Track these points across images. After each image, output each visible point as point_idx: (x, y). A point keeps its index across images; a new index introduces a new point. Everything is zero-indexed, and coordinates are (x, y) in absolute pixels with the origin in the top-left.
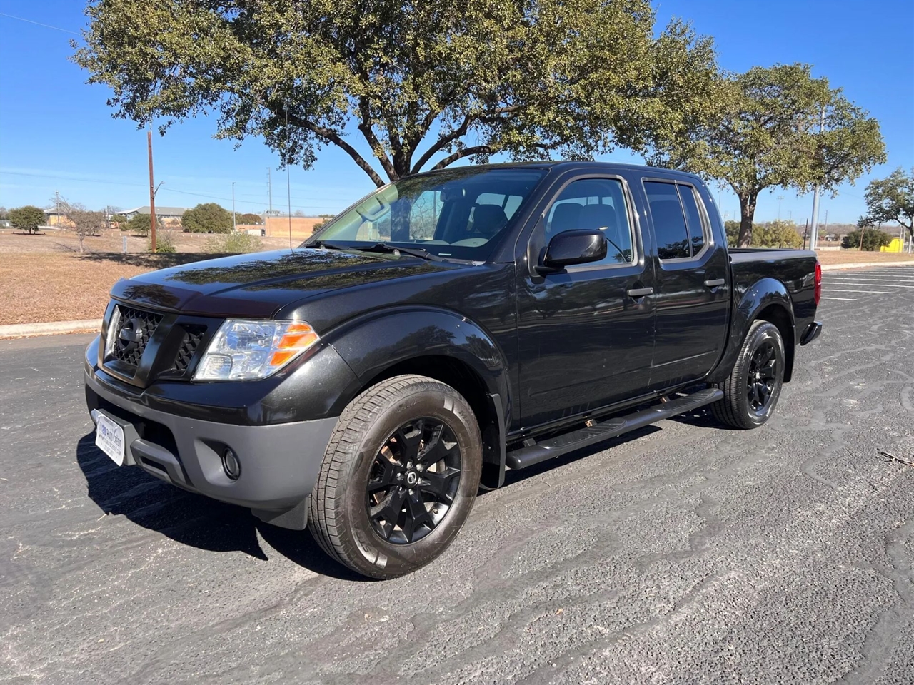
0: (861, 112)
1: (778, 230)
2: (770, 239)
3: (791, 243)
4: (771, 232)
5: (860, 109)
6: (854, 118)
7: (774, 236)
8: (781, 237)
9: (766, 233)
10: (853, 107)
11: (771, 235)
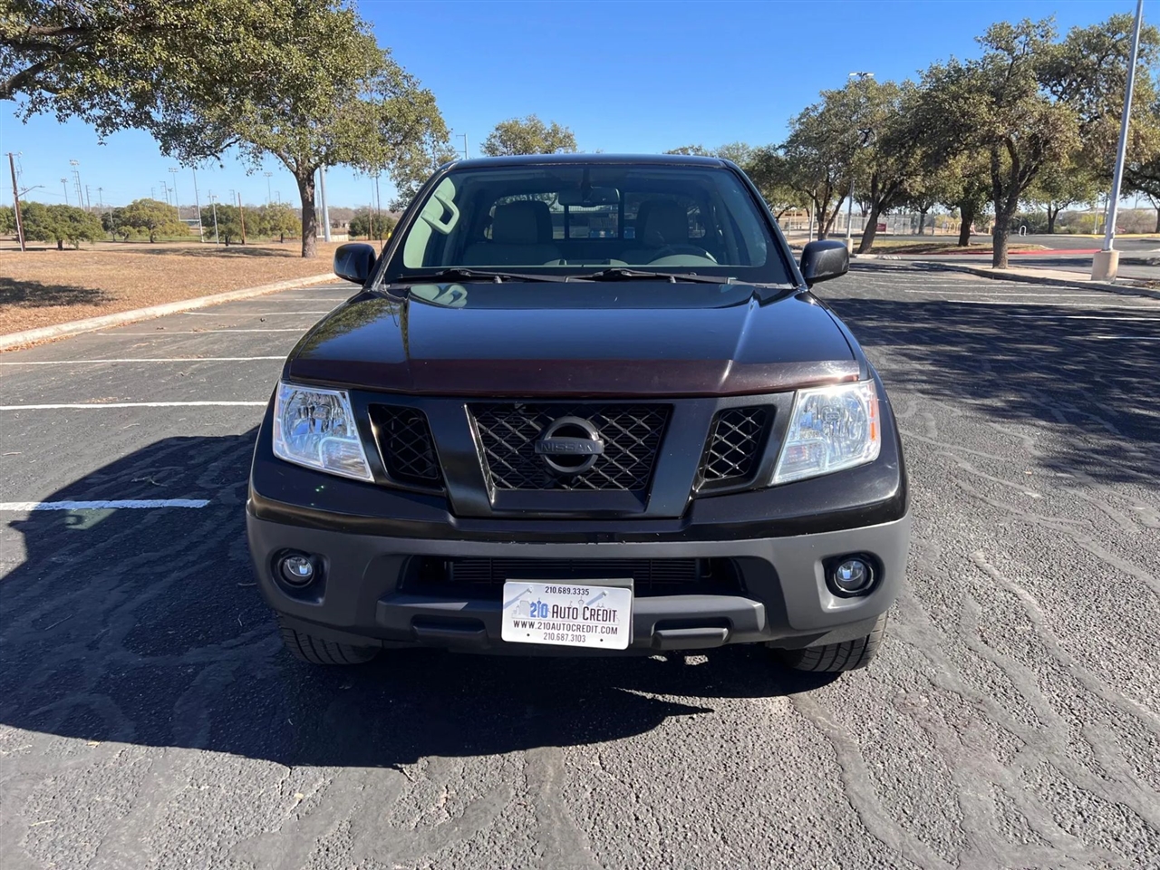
0: (413, 80)
1: (276, 215)
2: (269, 226)
3: (293, 231)
4: (268, 218)
5: (412, 76)
6: (406, 86)
7: (272, 223)
8: (281, 225)
9: (263, 219)
10: (405, 74)
11: (269, 222)
